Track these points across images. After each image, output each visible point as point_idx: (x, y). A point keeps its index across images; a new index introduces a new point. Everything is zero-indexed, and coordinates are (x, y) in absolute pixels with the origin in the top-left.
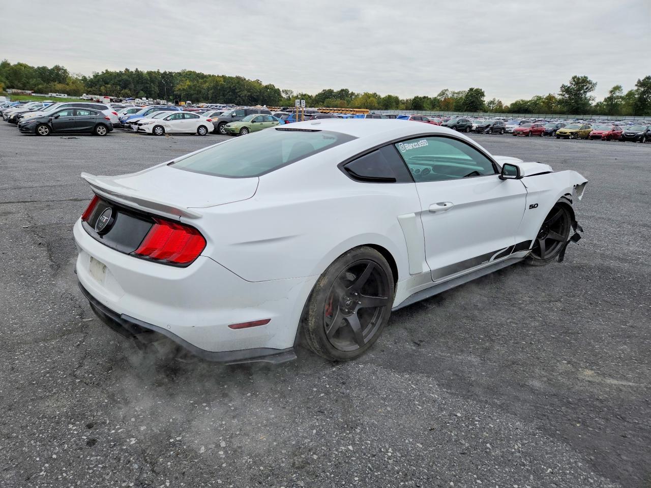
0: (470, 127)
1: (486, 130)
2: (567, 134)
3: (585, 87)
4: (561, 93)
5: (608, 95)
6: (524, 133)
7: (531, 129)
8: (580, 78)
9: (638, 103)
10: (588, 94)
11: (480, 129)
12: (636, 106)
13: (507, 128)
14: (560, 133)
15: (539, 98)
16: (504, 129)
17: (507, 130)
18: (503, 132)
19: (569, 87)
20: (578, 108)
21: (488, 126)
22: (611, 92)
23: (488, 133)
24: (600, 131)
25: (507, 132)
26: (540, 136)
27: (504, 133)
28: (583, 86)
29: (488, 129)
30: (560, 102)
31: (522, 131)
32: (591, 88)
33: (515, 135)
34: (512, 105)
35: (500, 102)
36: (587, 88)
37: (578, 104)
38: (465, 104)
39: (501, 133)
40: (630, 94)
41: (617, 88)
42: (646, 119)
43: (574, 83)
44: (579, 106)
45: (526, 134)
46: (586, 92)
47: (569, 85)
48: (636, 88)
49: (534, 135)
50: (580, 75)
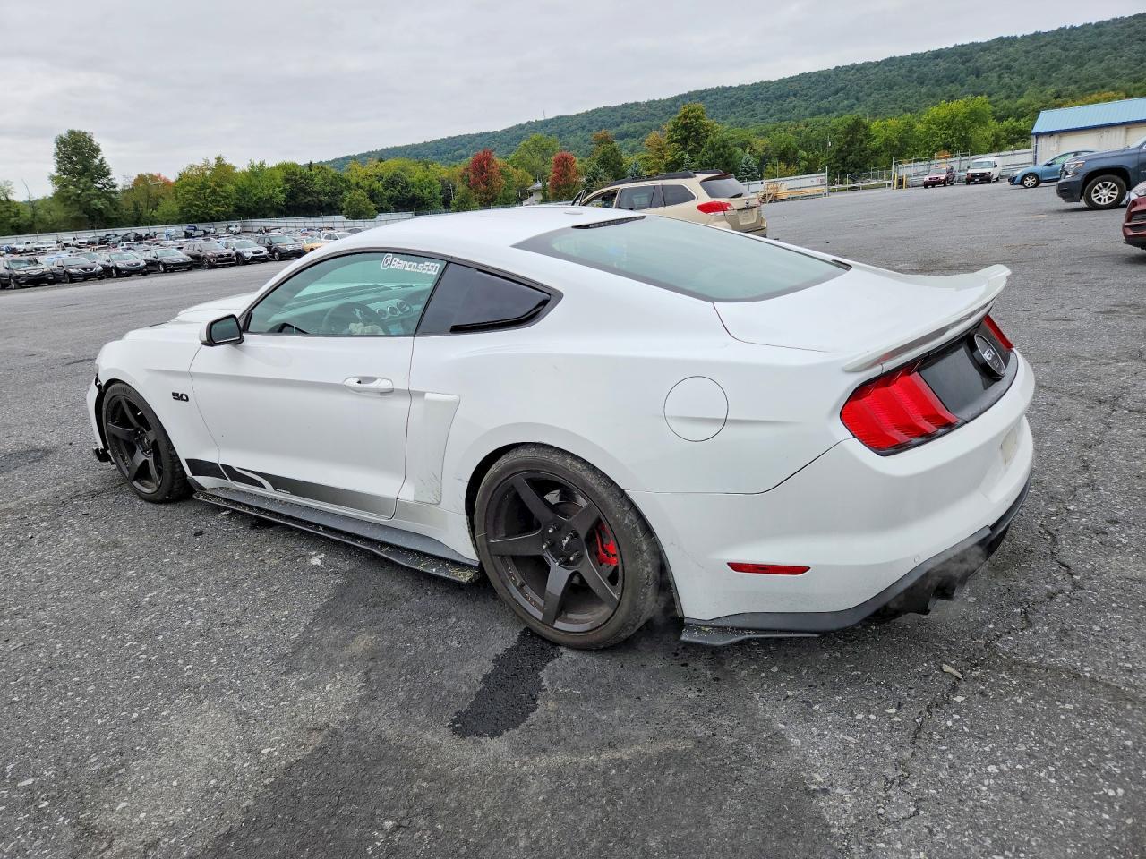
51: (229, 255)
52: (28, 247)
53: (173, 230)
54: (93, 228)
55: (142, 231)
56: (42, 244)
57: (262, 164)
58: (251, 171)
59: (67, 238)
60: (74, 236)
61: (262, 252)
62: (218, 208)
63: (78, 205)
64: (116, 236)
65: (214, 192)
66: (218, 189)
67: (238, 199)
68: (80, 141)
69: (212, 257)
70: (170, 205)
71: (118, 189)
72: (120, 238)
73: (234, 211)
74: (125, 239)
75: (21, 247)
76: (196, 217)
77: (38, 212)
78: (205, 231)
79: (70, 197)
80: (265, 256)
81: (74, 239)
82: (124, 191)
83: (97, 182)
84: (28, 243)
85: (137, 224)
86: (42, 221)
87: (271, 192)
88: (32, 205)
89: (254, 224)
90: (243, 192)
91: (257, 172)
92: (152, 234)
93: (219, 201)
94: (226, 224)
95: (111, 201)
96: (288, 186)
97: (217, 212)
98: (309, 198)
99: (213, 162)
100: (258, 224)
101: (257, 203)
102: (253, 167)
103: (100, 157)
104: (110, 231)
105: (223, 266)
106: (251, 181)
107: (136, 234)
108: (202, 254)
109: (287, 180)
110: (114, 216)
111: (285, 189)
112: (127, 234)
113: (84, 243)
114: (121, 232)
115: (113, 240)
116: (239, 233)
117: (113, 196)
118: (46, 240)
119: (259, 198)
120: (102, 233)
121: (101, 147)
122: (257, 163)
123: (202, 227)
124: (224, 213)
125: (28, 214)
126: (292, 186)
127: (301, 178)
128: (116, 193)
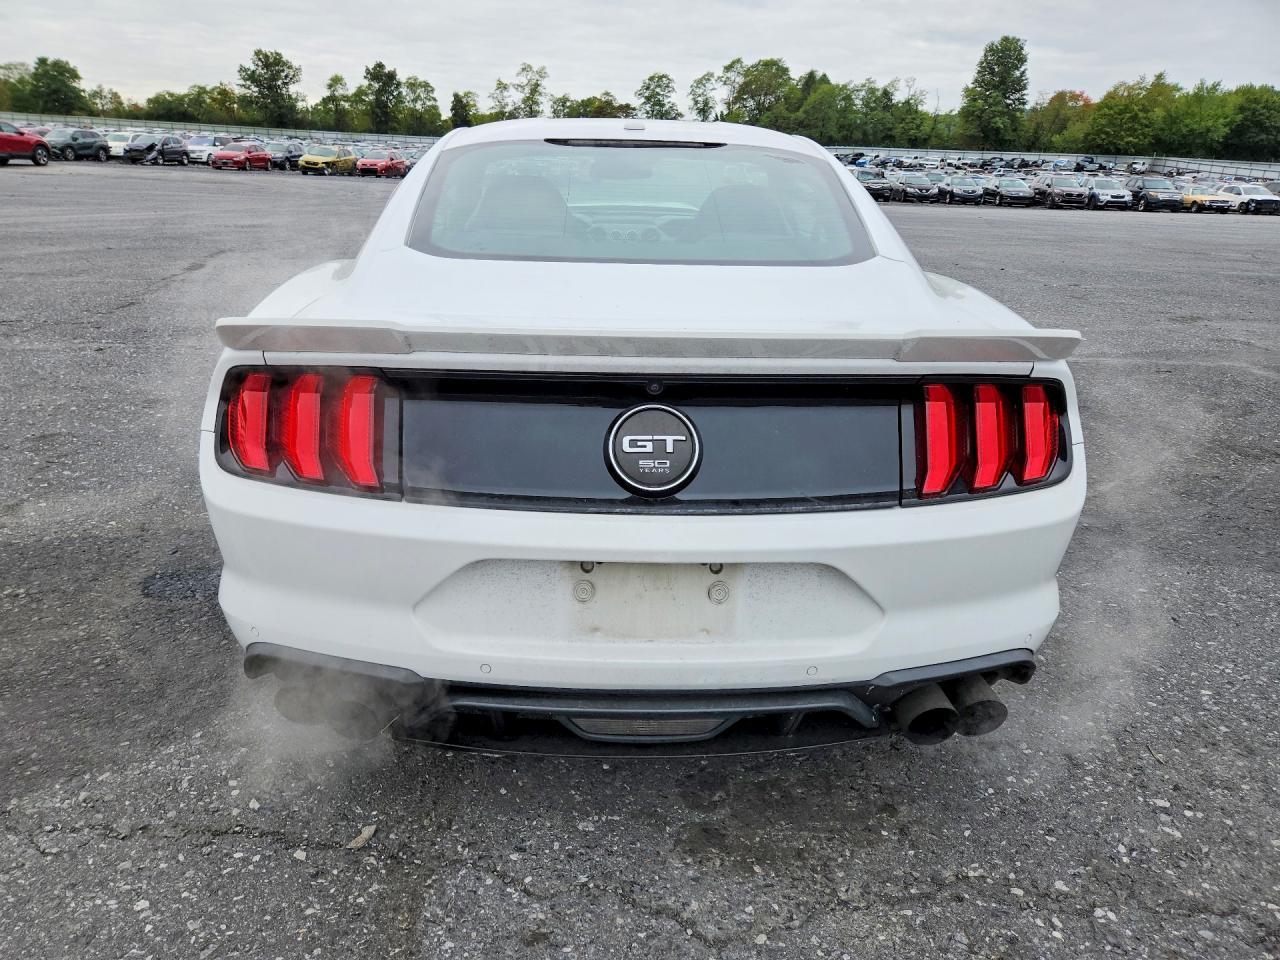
0: (106, 149)
1: (150, 157)
2: (320, 166)
3: (283, 74)
4: (242, 82)
5: (327, 93)
6: (236, 163)
7: (248, 155)
8: (269, 54)
9: (378, 110)
10: (293, 89)
11: (134, 154)
12: (374, 116)
13: (193, 152)
14: (307, 163)
15: (202, 91)
16: (186, 153)
17: (192, 155)
18: (186, 162)
19: (253, 72)
20: (281, 116)
21: (151, 148)
22: (330, 86)
23: (155, 162)
24: (372, 161)
25: (194, 162)
26: (267, 169)
27: (189, 162)
28: (279, 72)
29: (154, 154)
30: (245, 101)
31: (231, 158)
32: (294, 76)
33: (219, 168)
34: (150, 101)
35: (115, 96)
36: (286, 76)
37: (280, 108)
38: (36, 93)
39: (181, 163)
40: (360, 92)
41: (336, 81)
42: (395, 139)
43: (260, 63)
44: (282, 110)
45: (241, 166)
46: (286, 84)
47: (253, 68)
48: (366, 83)
49: (256, 167)
50: (268, 49)
51: (1080, 195)
52: (915, 162)
53: (1064, 159)
54: (983, 149)
55: (1030, 157)
56: (927, 160)
57: (1215, 87)
58: (1196, 94)
59: (953, 157)
60: (961, 156)
61: (1123, 197)
62: (1131, 139)
63: (978, 122)
64: (1002, 160)
65: (1135, 118)
66: (1141, 115)
67: (1162, 129)
68: (1010, 50)
69: (1058, 195)
70: (1077, 130)
71: (1027, 107)
72: (1003, 163)
73: (1151, 144)
74: (1009, 165)
75: (907, 161)
76: (1099, 146)
77: (939, 126)
78: (1101, 165)
79: (974, 112)
80: (1125, 202)
81: (959, 159)
82: (1034, 110)
83: (1008, 98)
84: (916, 158)
85: (1029, 149)
86: (938, 136)
87: (1210, 123)
88: (936, 119)
89: (1169, 163)
90: (1172, 120)
91: (1201, 97)
92: (1040, 162)
93: (1136, 130)
94: (1130, 159)
95: (1014, 119)
96: (1239, 117)
97: (1127, 143)
98: (1264, 136)
99: (1150, 79)
100: (1174, 164)
101: (1184, 136)
102: (1200, 89)
103: (1022, 69)
104: (997, 154)
105: (1071, 208)
106: (1189, 107)
107: (1023, 160)
108: (1049, 190)
109: (1242, 109)
110: (1008, 138)
111: (1231, 122)
112: (1013, 160)
113: (966, 164)
114: (1008, 156)
115: (997, 164)
116: (1143, 173)
117: (1018, 114)
118: (933, 157)
119: (1191, 130)
120: (988, 156)
121: (1028, 57)
122: (1209, 83)
123: (1101, 160)
124: (1135, 145)
125: (926, 128)
126: (1245, 119)
127: (1264, 108)
128: (1022, 111)
